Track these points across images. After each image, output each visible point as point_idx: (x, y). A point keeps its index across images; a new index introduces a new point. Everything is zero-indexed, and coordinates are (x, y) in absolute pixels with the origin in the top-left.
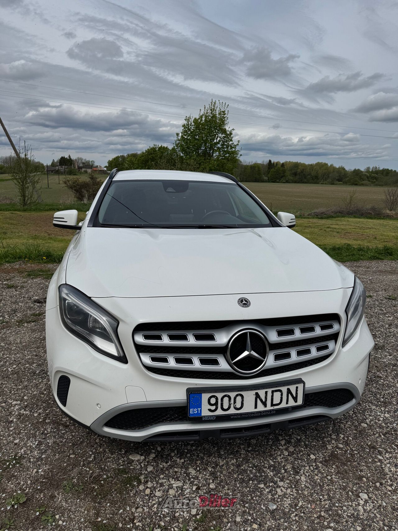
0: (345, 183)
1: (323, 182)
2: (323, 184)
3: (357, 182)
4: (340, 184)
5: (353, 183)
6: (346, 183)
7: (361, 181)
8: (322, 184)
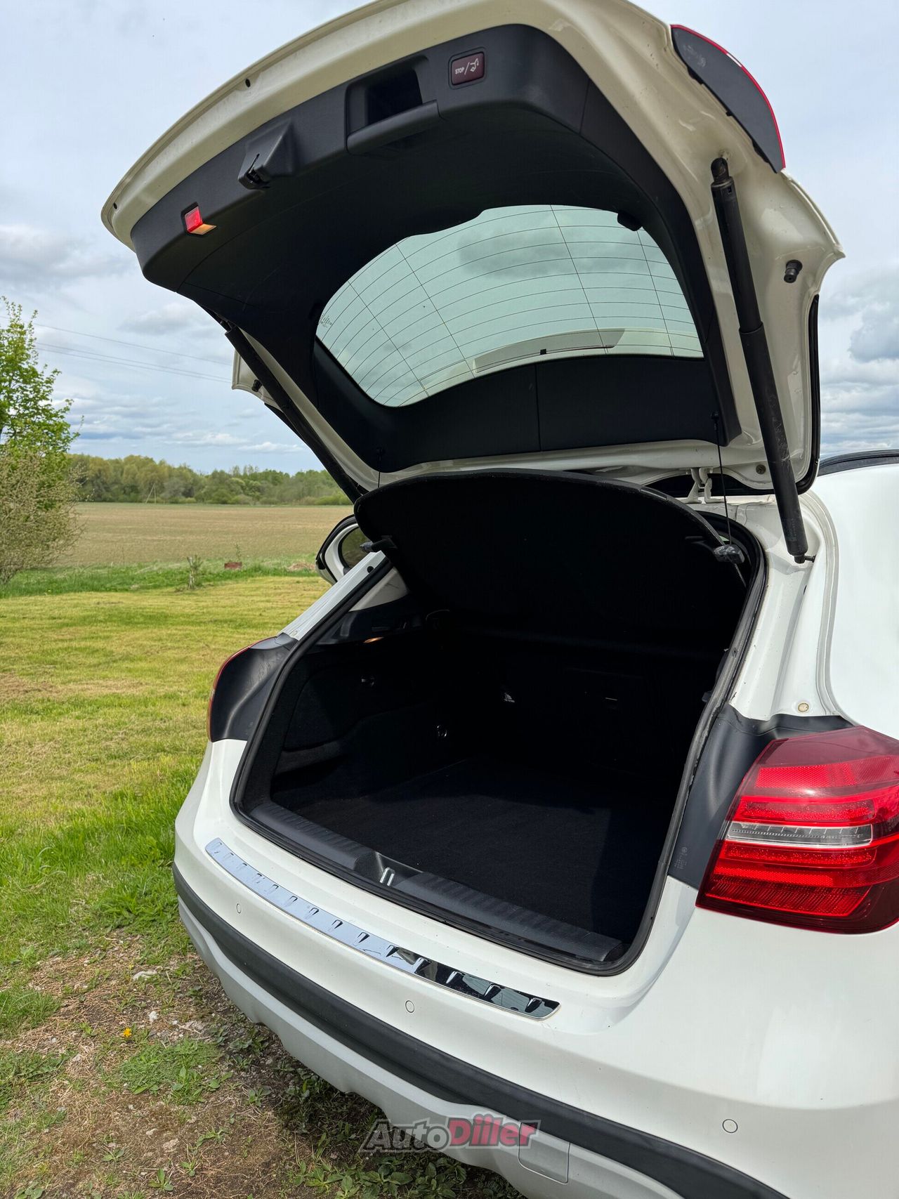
0: (201, 500)
1: (151, 500)
2: (152, 502)
3: (225, 498)
4: (189, 502)
5: (218, 500)
6: (203, 499)
7: (233, 495)
8: (149, 502)
